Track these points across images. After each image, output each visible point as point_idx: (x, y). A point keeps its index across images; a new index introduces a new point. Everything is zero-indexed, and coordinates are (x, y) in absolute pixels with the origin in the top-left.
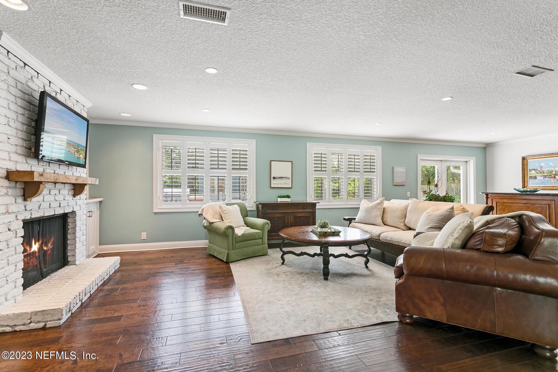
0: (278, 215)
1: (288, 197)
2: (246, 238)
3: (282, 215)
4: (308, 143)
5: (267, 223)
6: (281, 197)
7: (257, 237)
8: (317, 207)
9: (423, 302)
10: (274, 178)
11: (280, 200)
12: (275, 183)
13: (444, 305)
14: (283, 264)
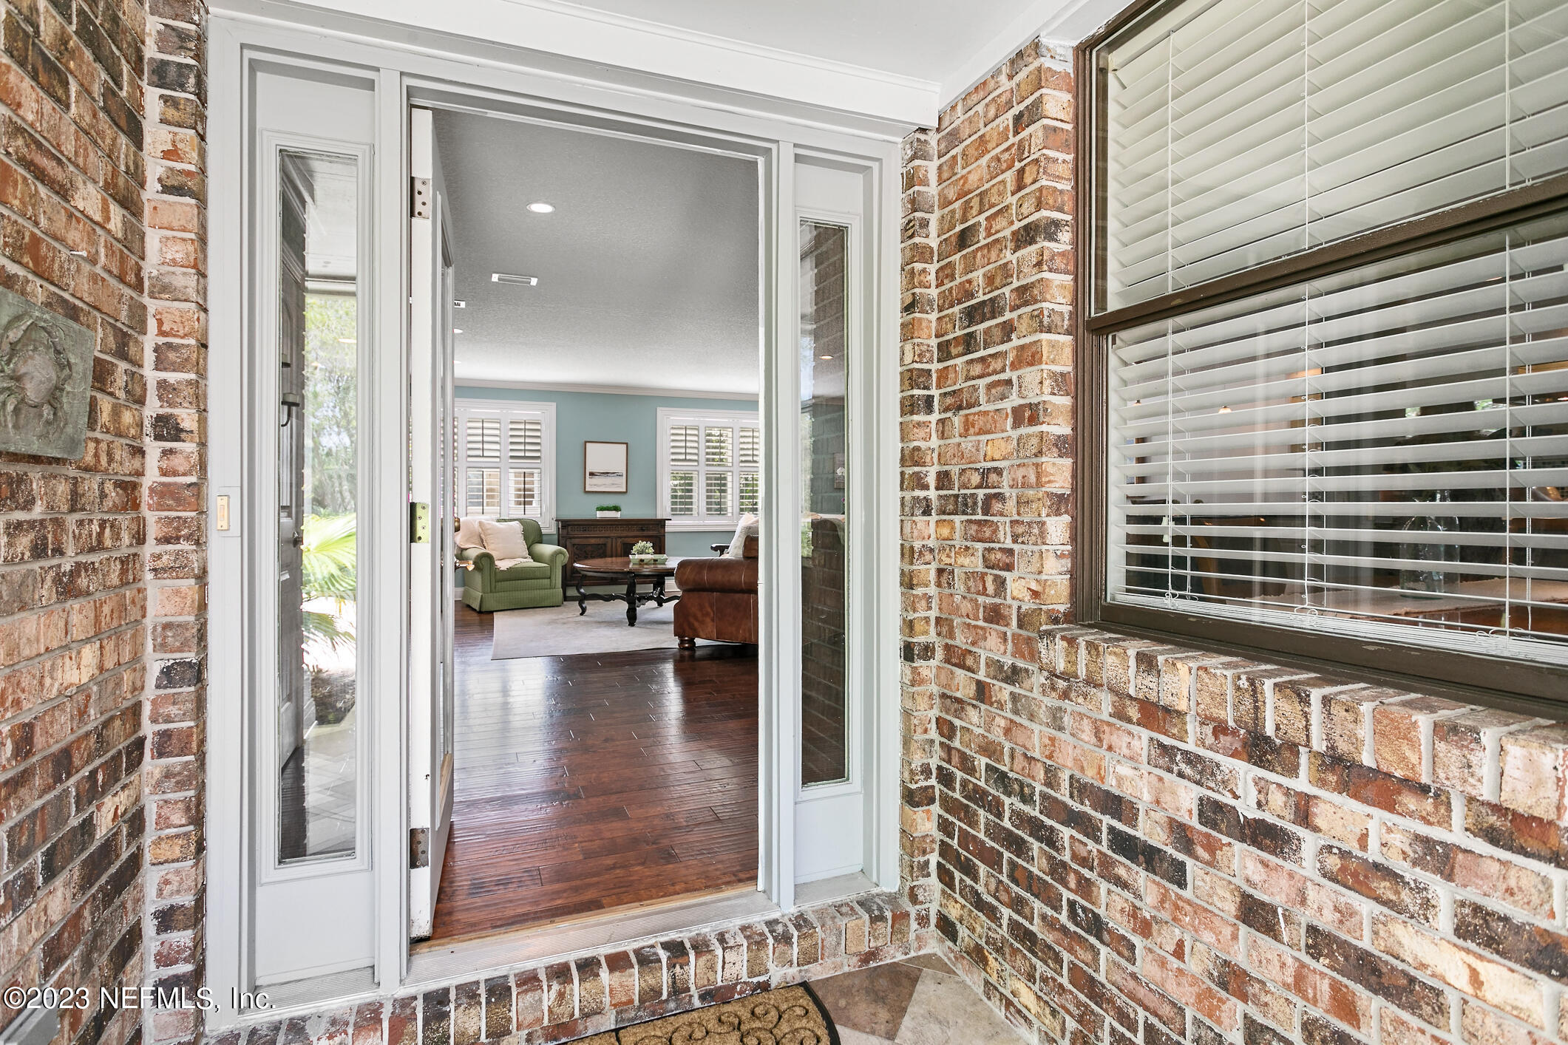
0: (593, 541)
1: (616, 509)
2: (516, 575)
3: (601, 541)
4: (659, 409)
5: (561, 553)
6: (602, 509)
7: (538, 574)
8: (667, 529)
9: (697, 619)
10: (592, 474)
11: (600, 515)
12: (592, 484)
13: (713, 620)
14: (582, 614)
